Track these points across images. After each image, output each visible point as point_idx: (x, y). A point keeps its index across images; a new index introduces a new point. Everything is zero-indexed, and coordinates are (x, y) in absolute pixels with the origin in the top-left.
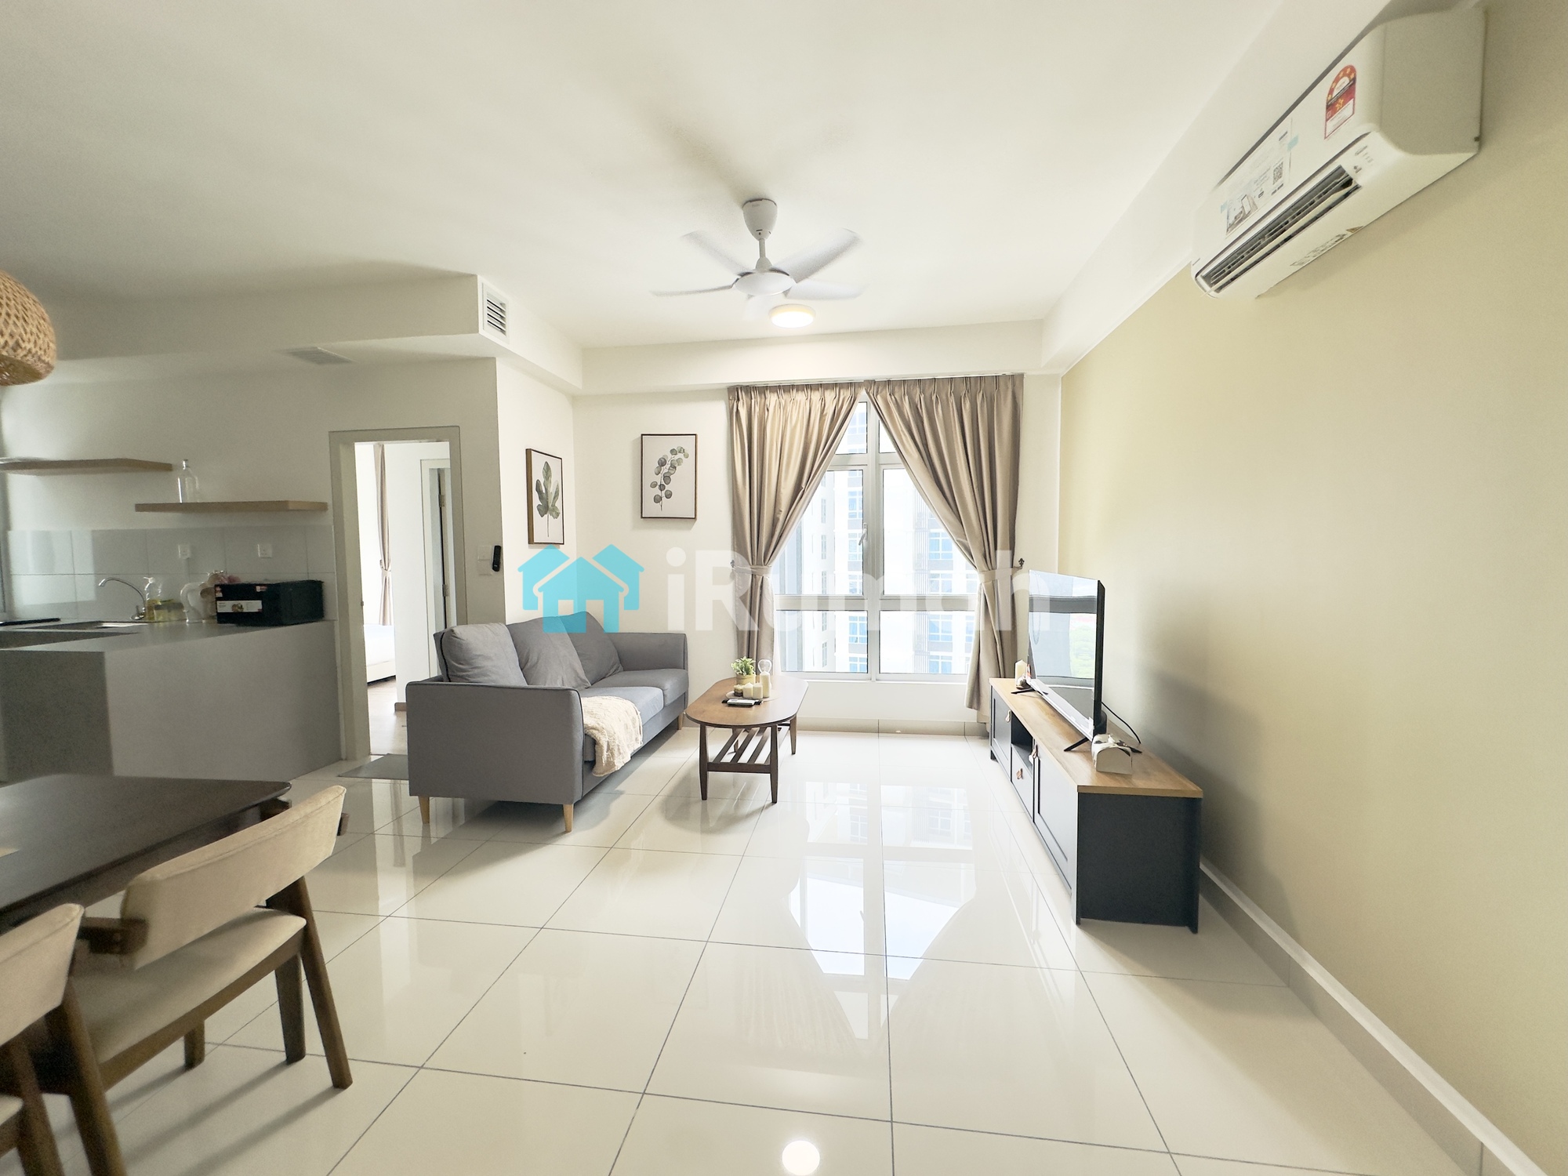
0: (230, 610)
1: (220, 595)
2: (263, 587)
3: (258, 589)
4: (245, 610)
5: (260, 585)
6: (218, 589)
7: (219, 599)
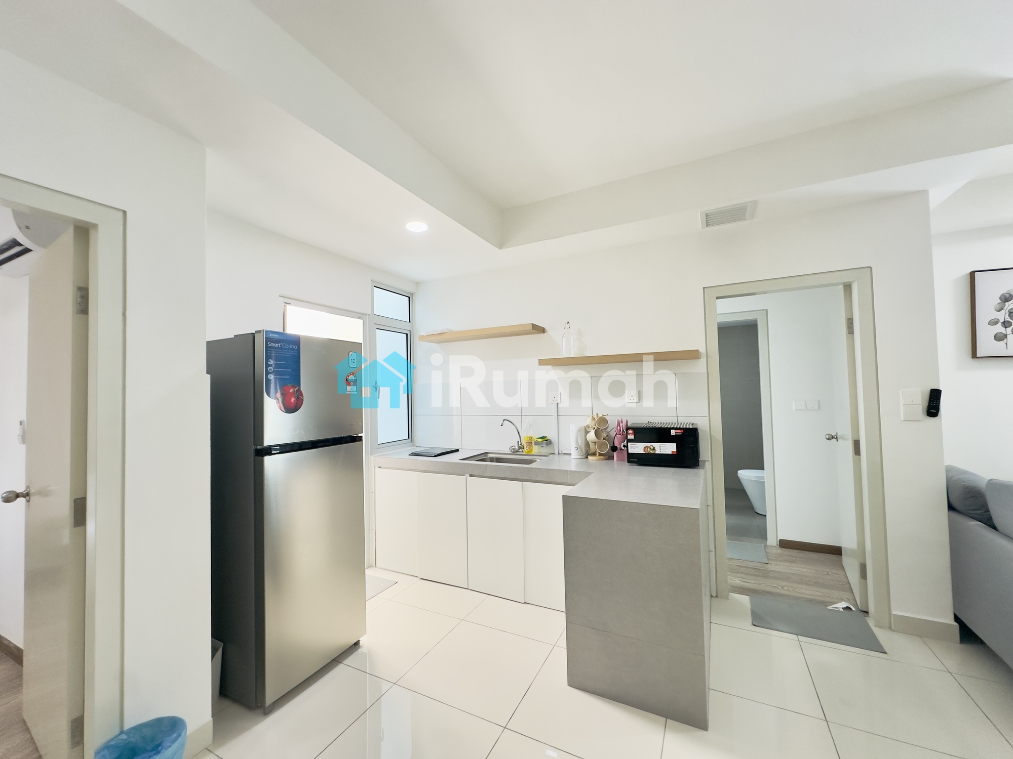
0: (642, 451)
1: (631, 437)
2: (679, 431)
3: (673, 432)
4: (658, 452)
5: (673, 428)
6: (630, 431)
7: (631, 441)
